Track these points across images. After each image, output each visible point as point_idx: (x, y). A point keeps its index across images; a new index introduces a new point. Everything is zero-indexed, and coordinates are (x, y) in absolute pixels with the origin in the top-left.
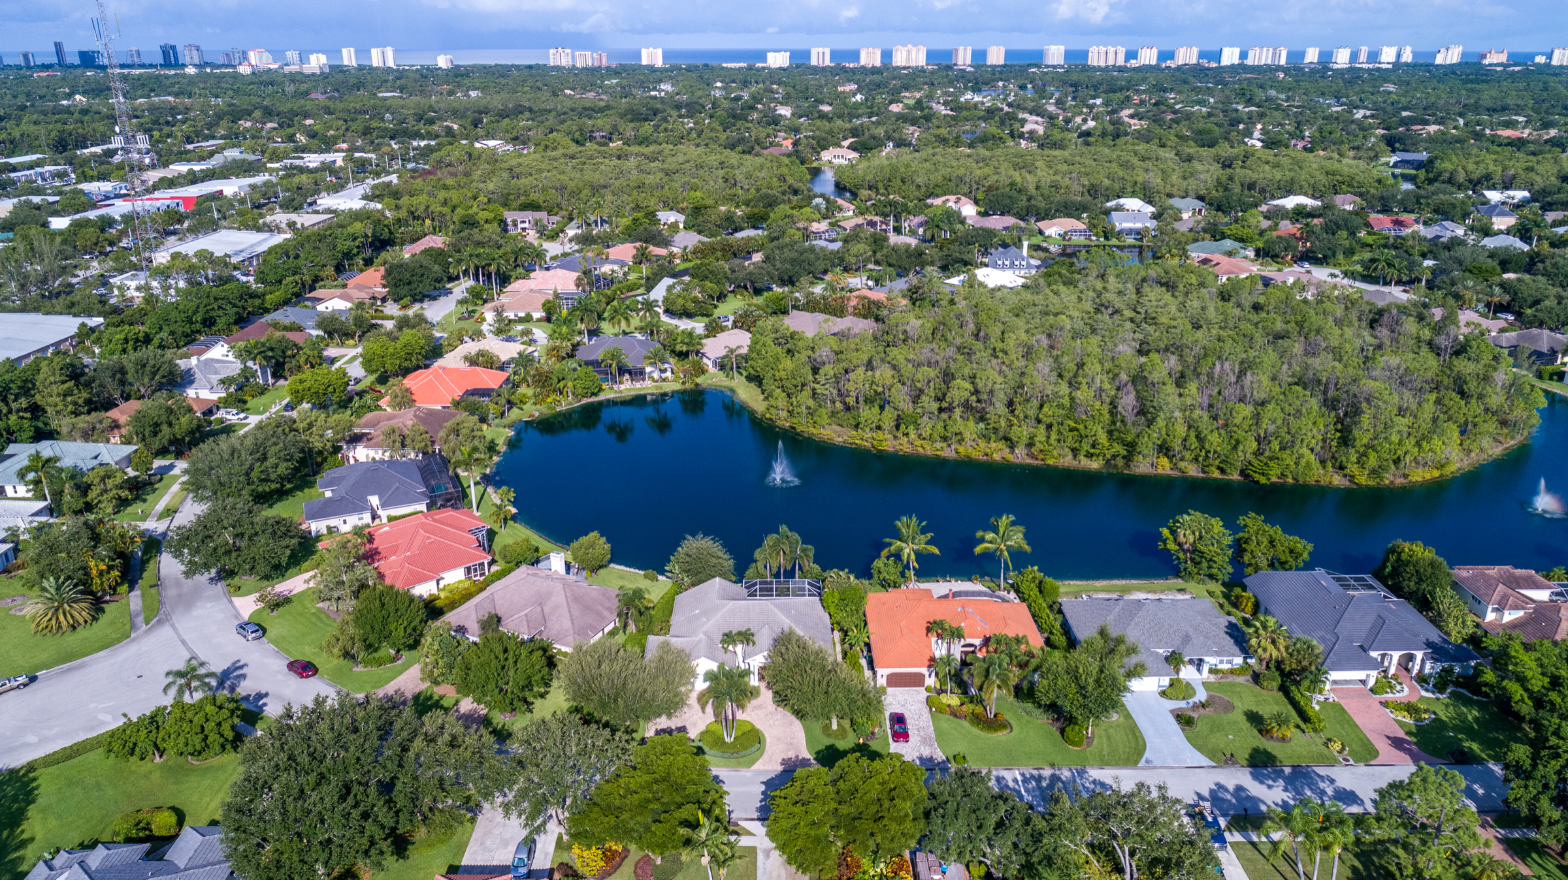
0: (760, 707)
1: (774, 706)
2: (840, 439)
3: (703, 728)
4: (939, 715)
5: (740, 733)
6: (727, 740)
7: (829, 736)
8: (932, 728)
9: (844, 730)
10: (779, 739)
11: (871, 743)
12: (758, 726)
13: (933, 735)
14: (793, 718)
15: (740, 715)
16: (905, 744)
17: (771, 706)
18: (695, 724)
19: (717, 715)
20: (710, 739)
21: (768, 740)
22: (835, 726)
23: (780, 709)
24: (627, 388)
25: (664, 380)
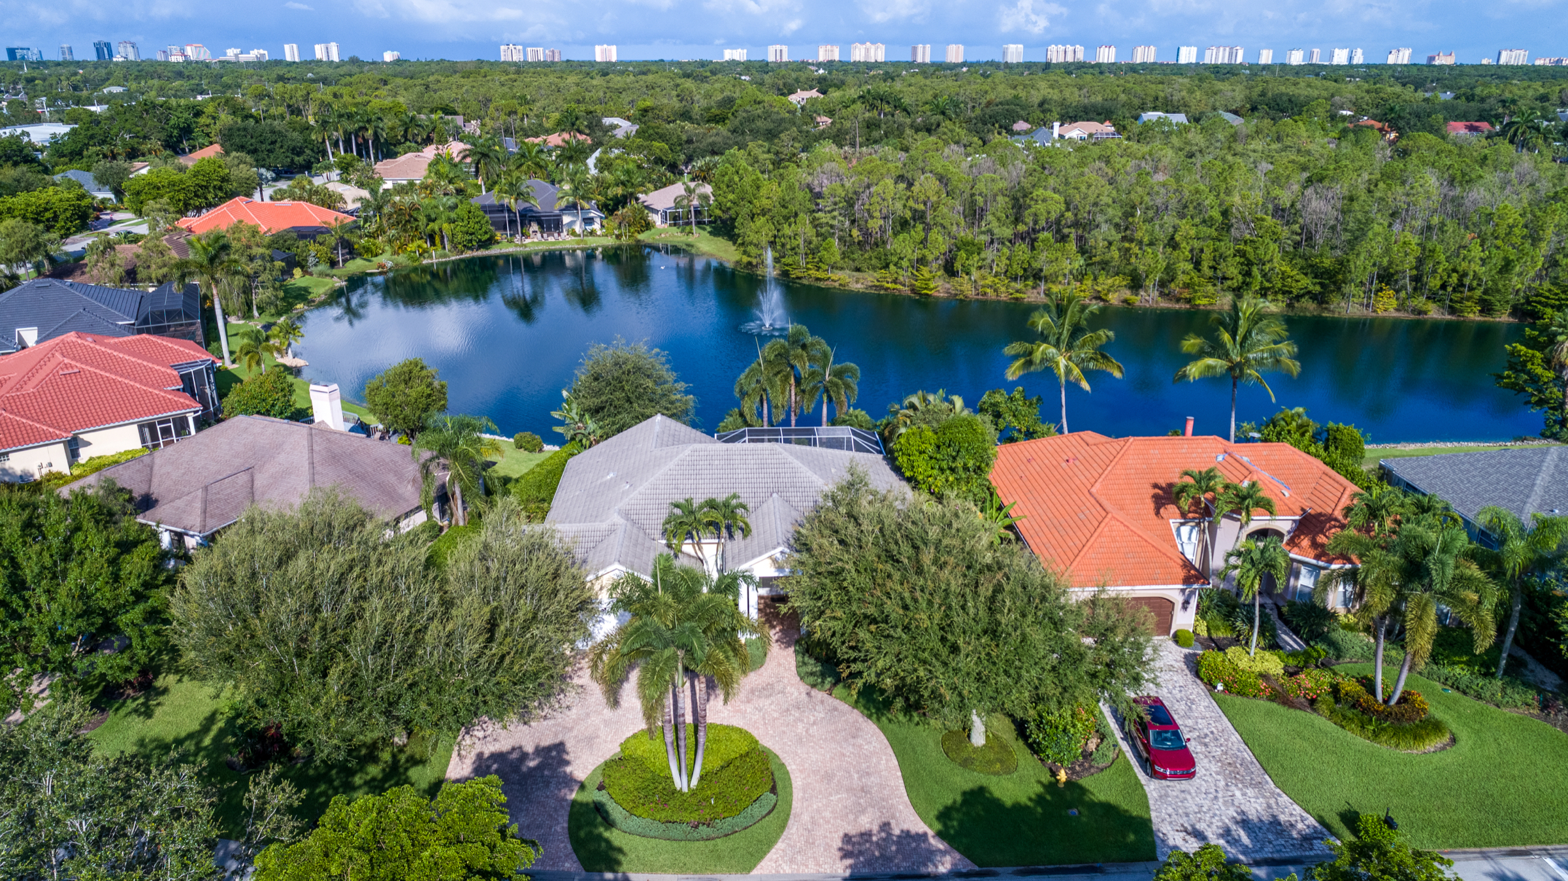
0: (767, 690)
1: (804, 688)
2: (859, 286)
3: (610, 748)
4: (1238, 700)
5: (716, 763)
6: (680, 783)
7: (966, 763)
8: (1235, 737)
9: (1004, 747)
10: (828, 777)
11: (1085, 782)
12: (767, 741)
13: (1248, 755)
14: (856, 717)
15: (718, 712)
16: (1184, 784)
17: (797, 689)
18: (590, 741)
19: (650, 711)
20: (629, 783)
21: (797, 782)
22: (978, 738)
23: (818, 694)
24: (534, 242)
25: (592, 233)
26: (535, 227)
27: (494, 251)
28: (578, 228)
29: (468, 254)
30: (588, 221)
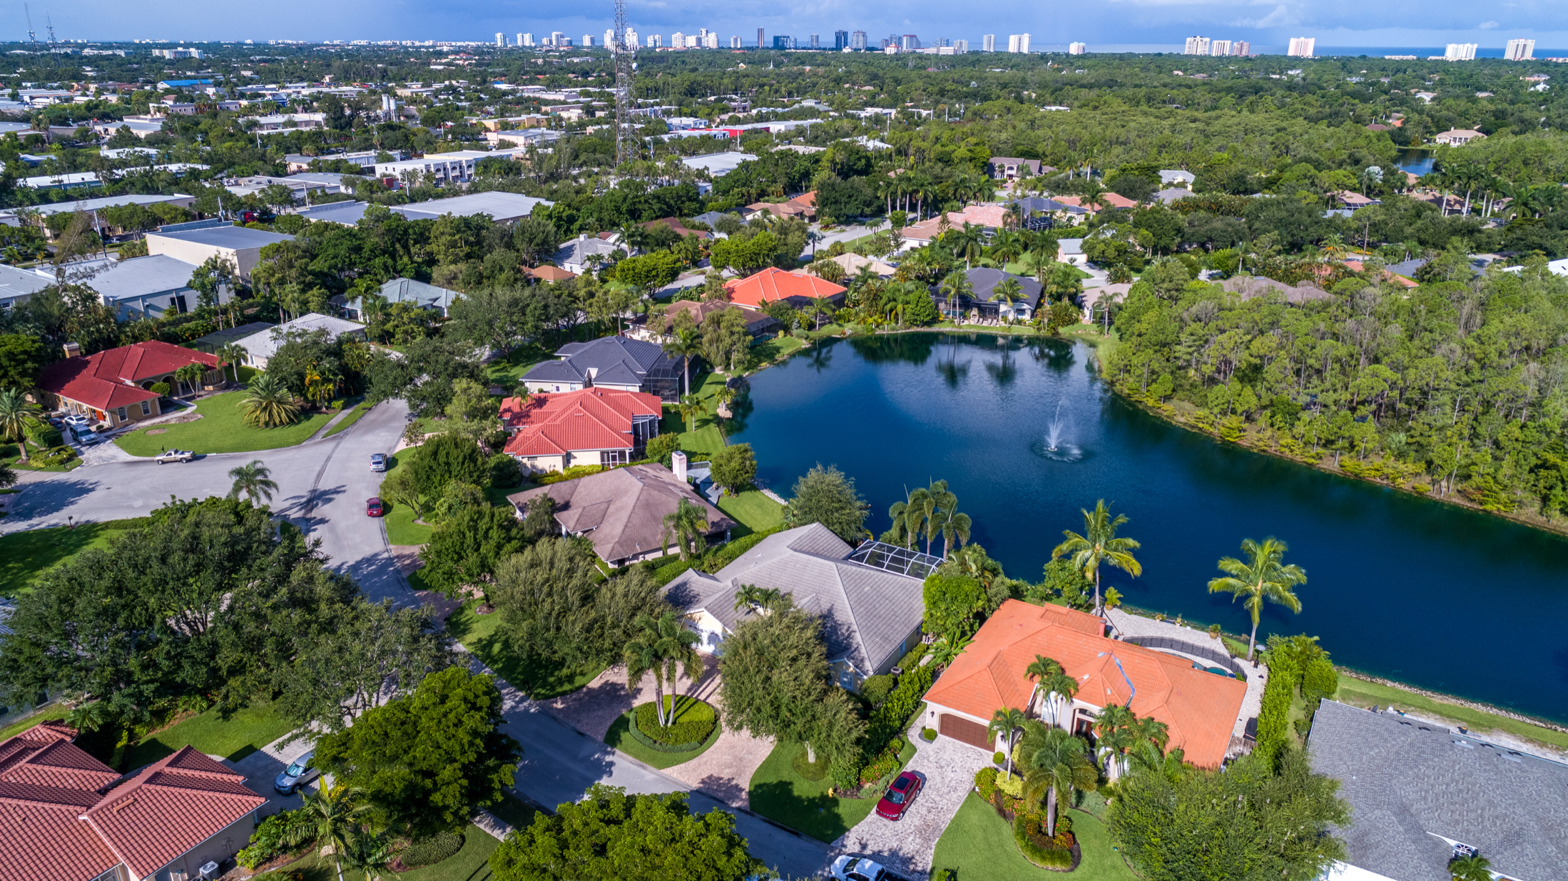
2: (1183, 420)
4: (980, 802)
5: (685, 719)
6: (661, 721)
7: (795, 769)
8: (951, 816)
11: (843, 801)
13: (944, 826)
16: (887, 822)
18: (652, 692)
22: (811, 758)
24: (973, 323)
25: (1020, 322)
26: (975, 311)
27: (936, 328)
28: (1011, 317)
29: (914, 329)
30: (1021, 312)
